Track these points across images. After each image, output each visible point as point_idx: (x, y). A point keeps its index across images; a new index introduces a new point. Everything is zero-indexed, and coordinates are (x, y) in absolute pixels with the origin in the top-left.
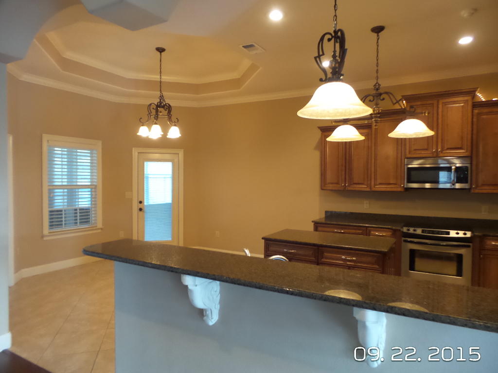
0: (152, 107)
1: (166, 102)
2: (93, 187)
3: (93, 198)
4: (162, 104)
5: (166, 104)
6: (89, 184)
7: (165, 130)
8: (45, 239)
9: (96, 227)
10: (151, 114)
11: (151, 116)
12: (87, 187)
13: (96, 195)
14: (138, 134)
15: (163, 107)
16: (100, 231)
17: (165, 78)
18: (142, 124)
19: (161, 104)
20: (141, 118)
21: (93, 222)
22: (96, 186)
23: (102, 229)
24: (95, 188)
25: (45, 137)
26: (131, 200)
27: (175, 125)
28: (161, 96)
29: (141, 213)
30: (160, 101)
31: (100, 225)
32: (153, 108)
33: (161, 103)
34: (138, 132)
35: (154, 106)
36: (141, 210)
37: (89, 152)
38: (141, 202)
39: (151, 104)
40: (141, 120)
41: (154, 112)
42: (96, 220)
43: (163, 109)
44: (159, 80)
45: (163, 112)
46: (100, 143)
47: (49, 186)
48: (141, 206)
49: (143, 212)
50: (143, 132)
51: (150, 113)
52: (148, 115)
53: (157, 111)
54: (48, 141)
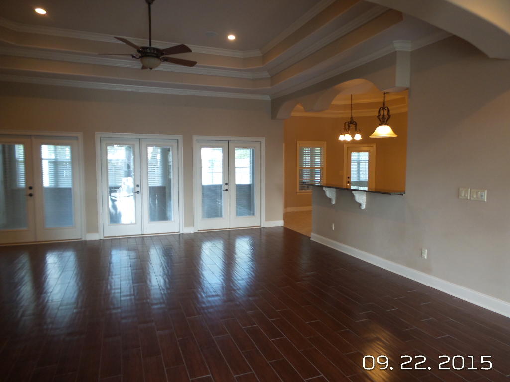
1: (354, 121)
3: (321, 174)
6: (320, 166)
7: (353, 136)
12: (318, 168)
14: (339, 139)
15: (352, 124)
17: (354, 102)
18: (341, 134)
24: (323, 168)
25: (299, 142)
26: (343, 176)
27: (358, 133)
28: (351, 118)
29: (348, 183)
33: (351, 121)
35: (347, 124)
37: (320, 148)
38: (349, 178)
39: (345, 123)
41: (347, 127)
44: (350, 103)
45: (352, 126)
46: (325, 143)
47: (300, 167)
48: (348, 180)
50: (342, 137)
51: (345, 127)
52: (344, 129)
53: (349, 126)
54: (300, 144)
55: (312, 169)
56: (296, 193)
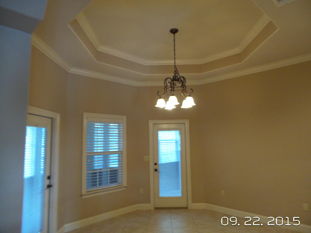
0: (167, 81)
1: (180, 76)
2: (120, 152)
3: (120, 161)
4: (177, 78)
5: (180, 77)
6: (117, 150)
8: (84, 197)
9: (122, 185)
10: (167, 88)
11: (167, 89)
12: (115, 153)
13: (122, 159)
14: (156, 106)
15: (178, 80)
16: (125, 189)
18: (159, 97)
19: (175, 78)
20: (159, 92)
21: (120, 181)
22: (122, 152)
23: (126, 187)
24: (122, 154)
25: (85, 115)
26: (148, 162)
27: (190, 96)
28: (175, 71)
29: (156, 173)
30: (175, 75)
31: (125, 184)
32: (169, 82)
34: (156, 105)
35: (169, 80)
36: (156, 170)
37: (117, 125)
38: (156, 164)
39: (166, 79)
40: (159, 93)
41: (169, 85)
42: (122, 180)
43: (177, 82)
45: (178, 85)
46: (125, 118)
47: (88, 153)
48: (156, 167)
49: (158, 172)
50: (161, 104)
52: (164, 88)
53: (172, 84)
54: (87, 118)
55: (106, 154)
56: (82, 196)
